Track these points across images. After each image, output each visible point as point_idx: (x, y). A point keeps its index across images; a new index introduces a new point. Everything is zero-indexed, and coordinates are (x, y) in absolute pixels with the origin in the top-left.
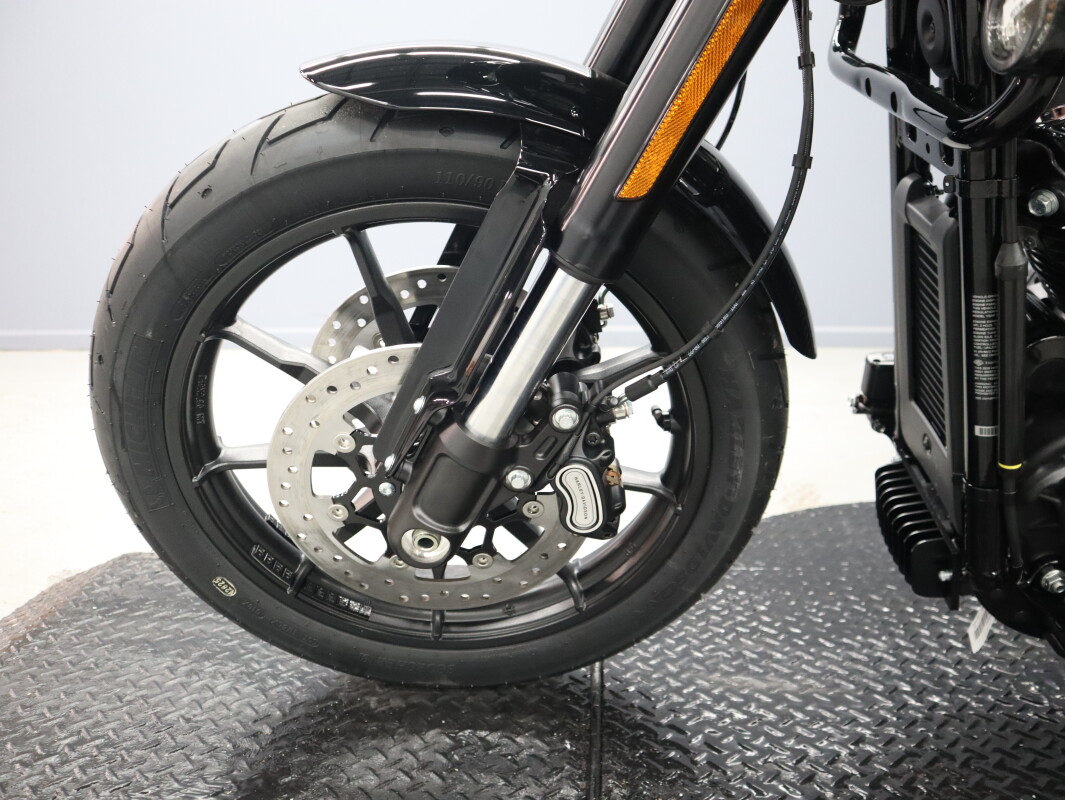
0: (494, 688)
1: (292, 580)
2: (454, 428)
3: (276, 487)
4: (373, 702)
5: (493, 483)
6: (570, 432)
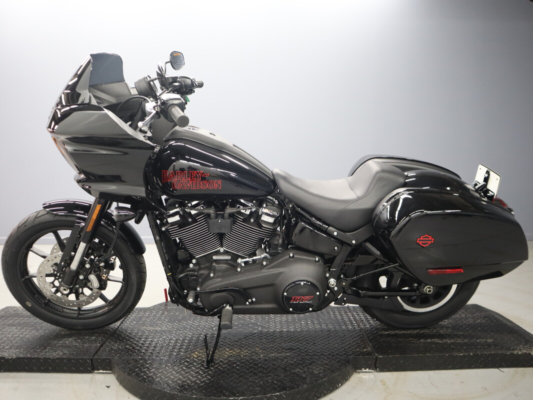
1: (44, 303)
2: (68, 268)
3: (39, 280)
4: (63, 332)
5: (76, 278)
6: (90, 268)
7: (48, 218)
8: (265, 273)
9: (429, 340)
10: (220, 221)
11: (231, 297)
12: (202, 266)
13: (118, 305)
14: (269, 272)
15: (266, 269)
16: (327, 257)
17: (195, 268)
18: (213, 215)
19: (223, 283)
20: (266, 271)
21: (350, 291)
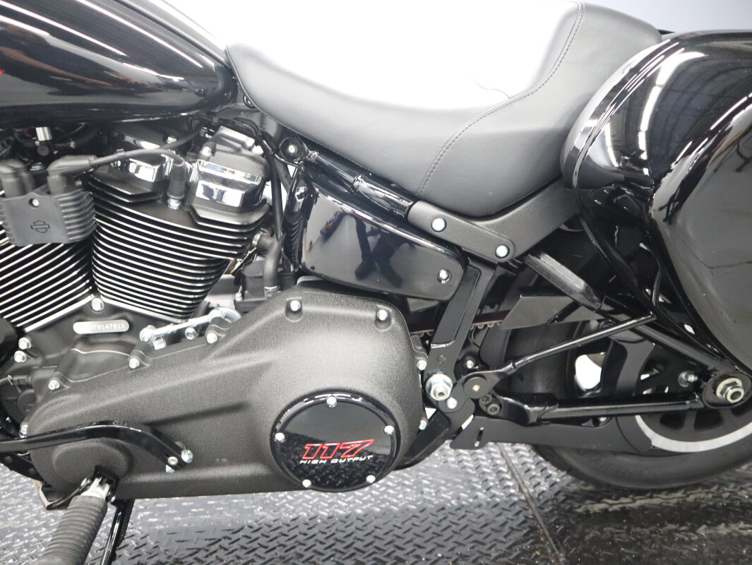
8: (213, 368)
9: (722, 530)
10: (36, 202)
11: (116, 452)
12: (49, 357)
14: (224, 366)
15: (216, 357)
16: (415, 305)
17: (31, 361)
18: (9, 182)
20: (221, 361)
21: (496, 409)
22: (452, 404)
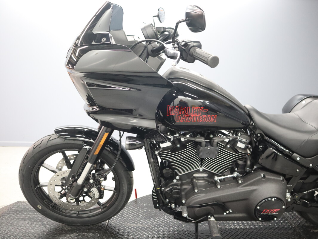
0: (88, 226)
1: (51, 206)
2: (75, 182)
3: (49, 190)
4: (65, 228)
5: (81, 191)
6: (93, 183)
7: (59, 141)
8: (241, 190)
10: (209, 148)
11: (213, 209)
12: (184, 182)
13: (110, 208)
14: (244, 189)
16: (287, 177)
17: (178, 182)
18: (204, 143)
19: (206, 198)
20: (242, 188)
21: (299, 202)
22: (289, 200)
